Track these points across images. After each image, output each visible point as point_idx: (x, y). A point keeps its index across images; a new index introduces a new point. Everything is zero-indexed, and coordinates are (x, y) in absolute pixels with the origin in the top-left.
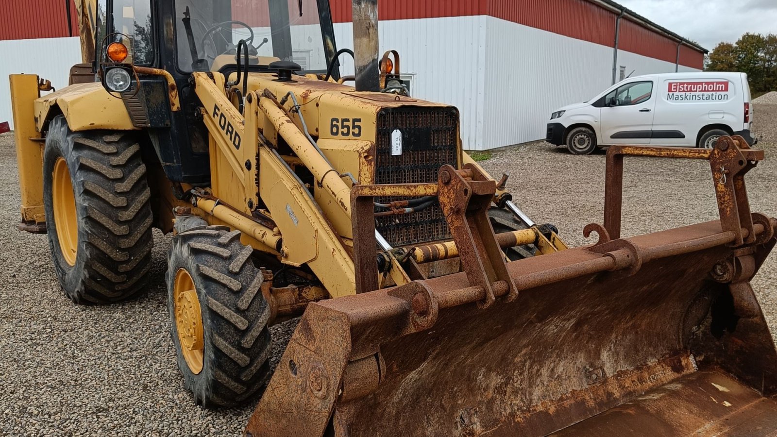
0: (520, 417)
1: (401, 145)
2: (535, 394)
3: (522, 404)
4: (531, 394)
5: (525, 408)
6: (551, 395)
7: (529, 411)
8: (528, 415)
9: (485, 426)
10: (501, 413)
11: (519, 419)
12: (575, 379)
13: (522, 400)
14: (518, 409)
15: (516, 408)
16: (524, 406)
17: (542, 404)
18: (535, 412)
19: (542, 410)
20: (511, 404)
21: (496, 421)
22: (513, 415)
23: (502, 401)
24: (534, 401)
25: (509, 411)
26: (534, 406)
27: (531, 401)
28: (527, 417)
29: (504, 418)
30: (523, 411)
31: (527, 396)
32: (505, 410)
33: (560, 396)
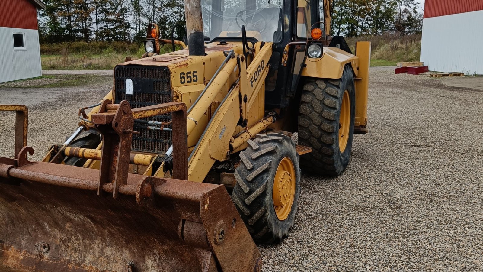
0: (72, 265)
1: (132, 88)
2: (88, 258)
3: (77, 259)
4: (85, 257)
5: (78, 263)
6: (99, 265)
7: (79, 266)
8: (77, 267)
9: (51, 259)
10: (63, 257)
11: (70, 266)
12: (120, 266)
13: (78, 257)
14: (74, 261)
15: (73, 259)
16: (78, 261)
17: (90, 267)
18: (82, 269)
19: (87, 270)
20: (71, 255)
21: (58, 259)
22: (69, 262)
23: (65, 250)
24: (86, 262)
25: (68, 258)
26: (84, 265)
27: (84, 261)
28: (76, 268)
29: (63, 260)
30: (76, 263)
31: (82, 257)
32: (66, 256)
33: (105, 269)
